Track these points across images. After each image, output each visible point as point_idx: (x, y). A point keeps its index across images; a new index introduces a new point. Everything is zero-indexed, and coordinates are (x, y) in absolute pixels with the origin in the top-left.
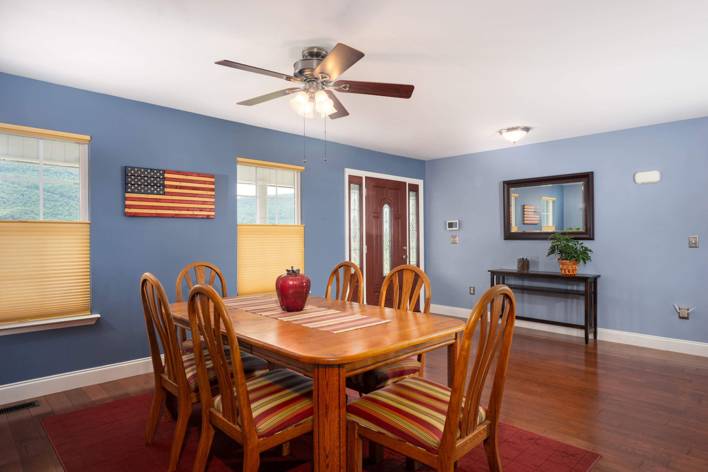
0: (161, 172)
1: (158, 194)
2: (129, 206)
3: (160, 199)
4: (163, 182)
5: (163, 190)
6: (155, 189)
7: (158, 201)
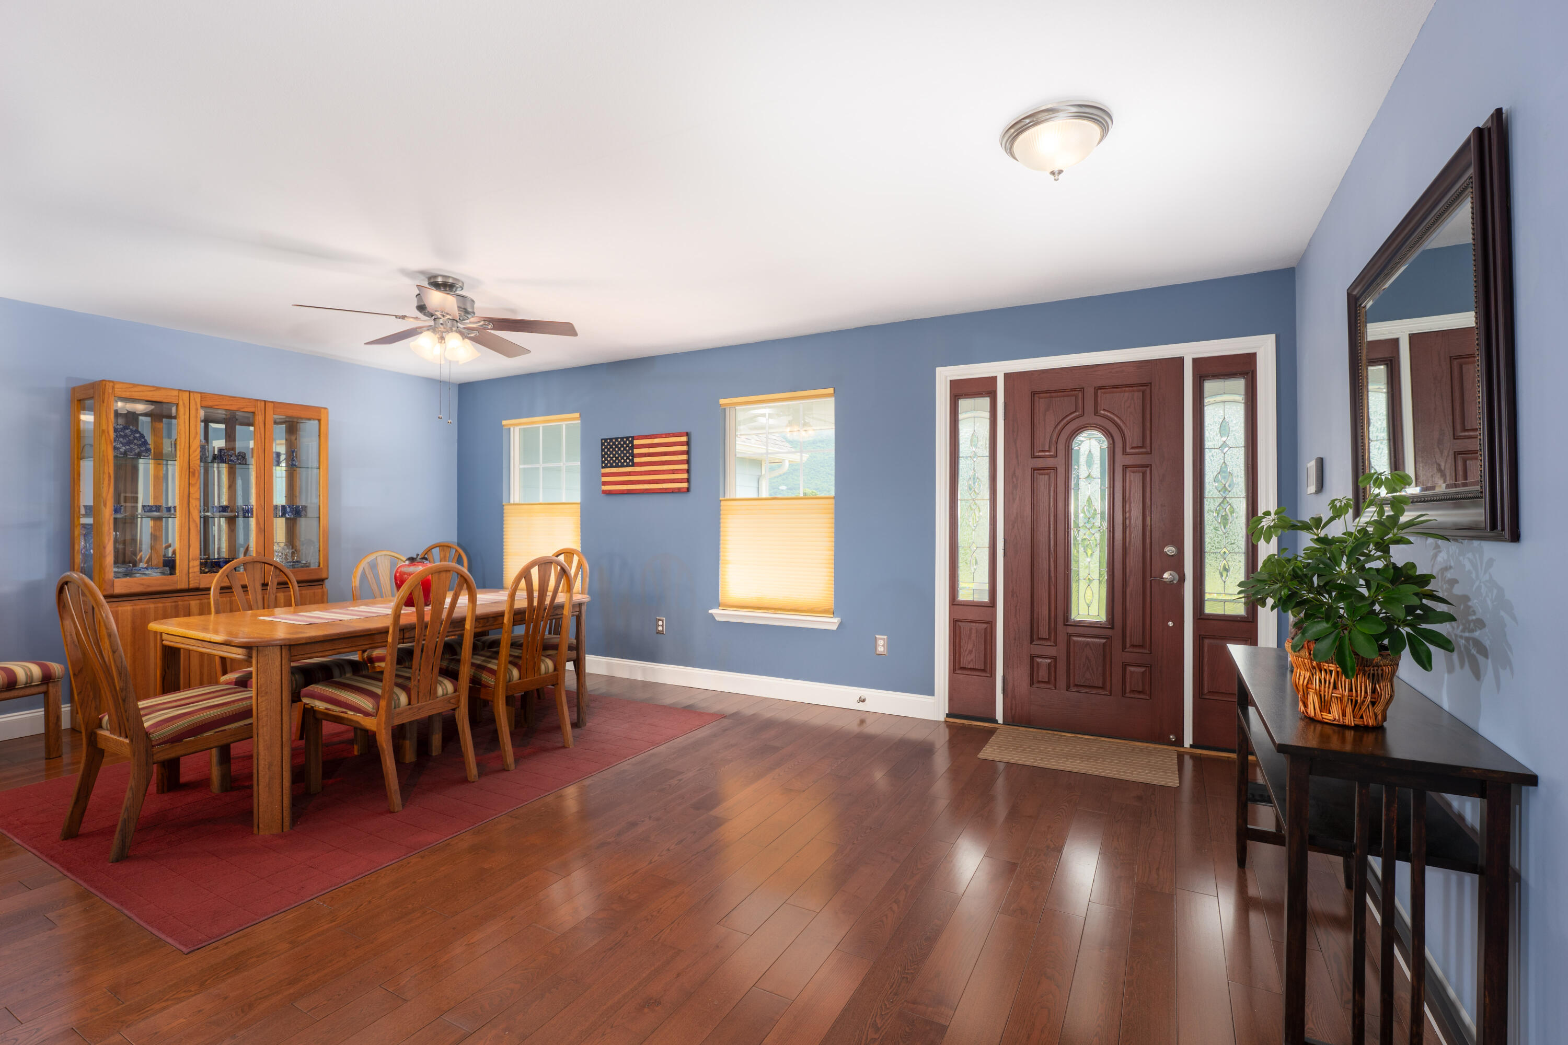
0: (631, 439)
1: (628, 466)
2: (604, 483)
3: (630, 472)
4: (633, 451)
5: (632, 460)
6: (625, 461)
7: (629, 474)
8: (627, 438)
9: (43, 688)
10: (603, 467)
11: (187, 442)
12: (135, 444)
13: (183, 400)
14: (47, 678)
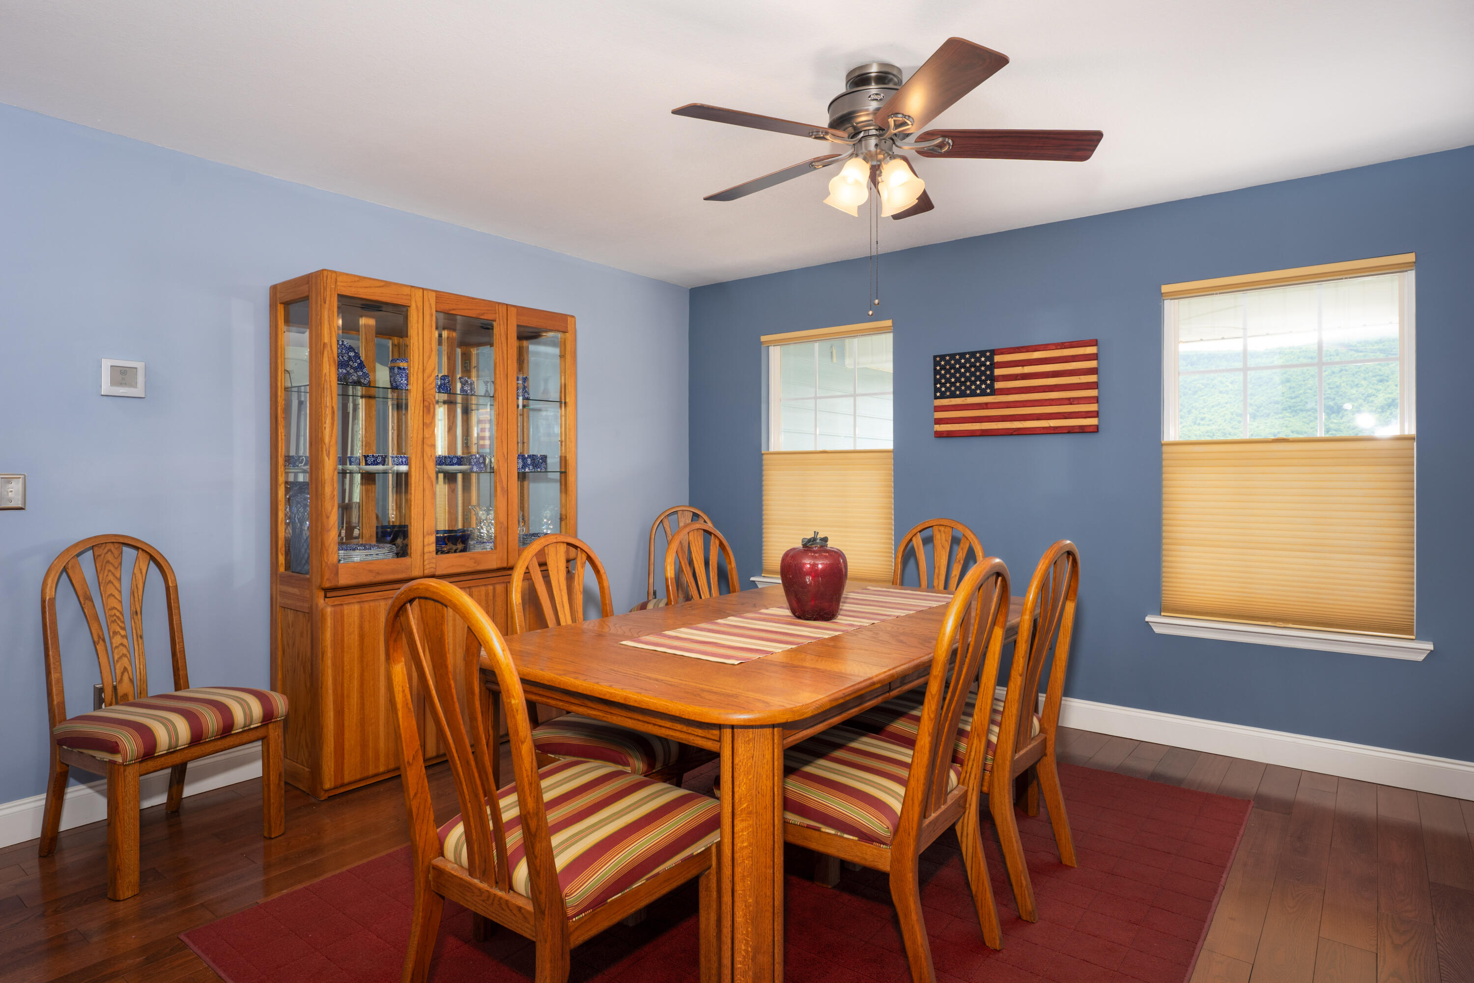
0: (988, 354)
1: (983, 394)
2: (939, 421)
3: (986, 404)
4: (992, 372)
5: (991, 386)
6: (979, 387)
7: (986, 406)
8: (983, 353)
9: (261, 733)
10: (936, 398)
11: (421, 363)
12: (352, 367)
13: (416, 302)
14: (268, 717)
